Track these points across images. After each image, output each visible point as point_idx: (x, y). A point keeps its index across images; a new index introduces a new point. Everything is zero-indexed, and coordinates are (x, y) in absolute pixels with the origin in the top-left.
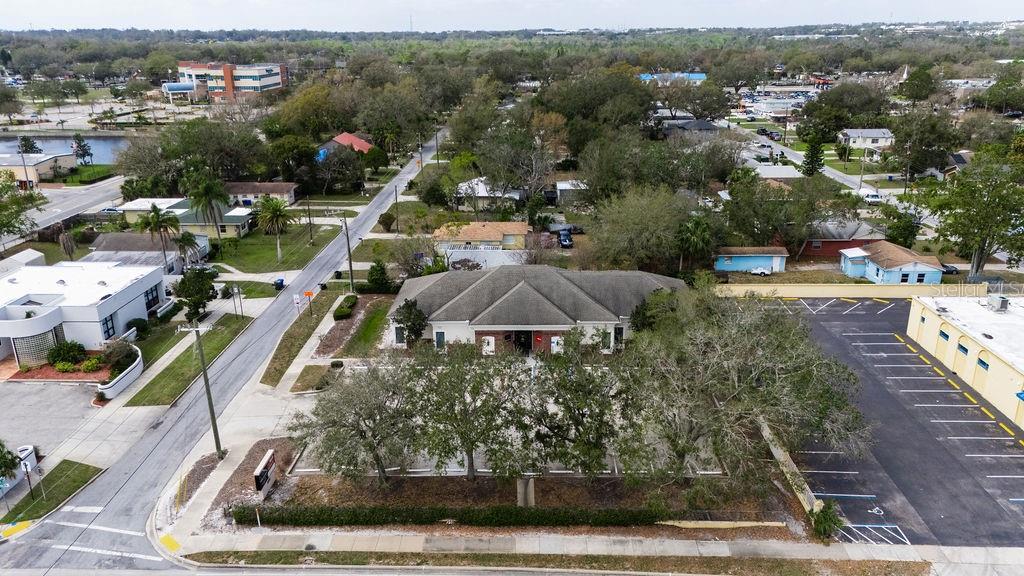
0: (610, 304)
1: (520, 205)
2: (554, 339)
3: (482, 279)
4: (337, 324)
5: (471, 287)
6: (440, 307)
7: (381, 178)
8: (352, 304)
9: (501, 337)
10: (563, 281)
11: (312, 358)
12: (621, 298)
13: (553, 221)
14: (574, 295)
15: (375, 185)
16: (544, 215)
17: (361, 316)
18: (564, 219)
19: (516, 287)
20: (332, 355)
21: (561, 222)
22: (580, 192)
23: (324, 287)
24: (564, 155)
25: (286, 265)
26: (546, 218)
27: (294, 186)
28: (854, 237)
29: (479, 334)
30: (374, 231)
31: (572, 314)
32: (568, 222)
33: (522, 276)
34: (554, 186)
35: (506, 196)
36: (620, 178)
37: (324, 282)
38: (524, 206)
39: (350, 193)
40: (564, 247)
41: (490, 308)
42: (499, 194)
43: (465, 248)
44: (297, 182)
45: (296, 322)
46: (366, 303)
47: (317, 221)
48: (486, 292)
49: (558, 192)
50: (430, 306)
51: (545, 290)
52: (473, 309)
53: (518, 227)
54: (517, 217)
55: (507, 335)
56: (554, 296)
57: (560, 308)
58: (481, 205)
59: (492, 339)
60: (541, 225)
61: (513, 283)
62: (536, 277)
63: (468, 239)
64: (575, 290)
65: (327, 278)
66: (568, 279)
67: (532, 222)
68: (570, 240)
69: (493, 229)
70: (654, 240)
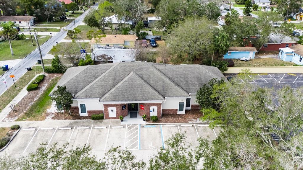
0: (183, 85)
1: (133, 27)
2: (152, 108)
3: (109, 70)
4: (28, 94)
5: (102, 76)
6: (83, 88)
7: (75, 15)
8: (41, 80)
9: (120, 107)
10: (156, 72)
11: (3, 121)
12: (189, 81)
13: (147, 34)
14: (163, 80)
15: (72, 18)
16: (143, 31)
17: (44, 87)
18: (152, 33)
19: (129, 76)
20: (16, 118)
21: (151, 35)
22: (159, 21)
23: (30, 69)
24: (151, 7)
25: (15, 56)
26: (144, 33)
27: (32, 18)
28: (282, 42)
29: (106, 106)
30: (65, 39)
31: (162, 92)
32: (154, 35)
33: (132, 69)
34: (147, 19)
35: (126, 23)
36: (177, 14)
37: (31, 66)
38: (134, 27)
39: (60, 21)
40: (153, 47)
41: (113, 90)
42: (122, 22)
43: (106, 48)
44: (35, 16)
45: (5, 93)
46: (49, 79)
47: (39, 33)
48: (111, 78)
49: (149, 22)
50: (77, 88)
51: (146, 78)
52: (103, 90)
53: (132, 37)
54: (131, 32)
55: (124, 106)
56: (151, 82)
57: (155, 89)
58: (115, 27)
59: (114, 109)
60: (142, 37)
61: (127, 73)
62: (140, 69)
63: (107, 43)
64: (163, 77)
65: (34, 64)
66: (159, 70)
67: (138, 35)
68: (156, 43)
69: (120, 38)
70: (202, 46)
